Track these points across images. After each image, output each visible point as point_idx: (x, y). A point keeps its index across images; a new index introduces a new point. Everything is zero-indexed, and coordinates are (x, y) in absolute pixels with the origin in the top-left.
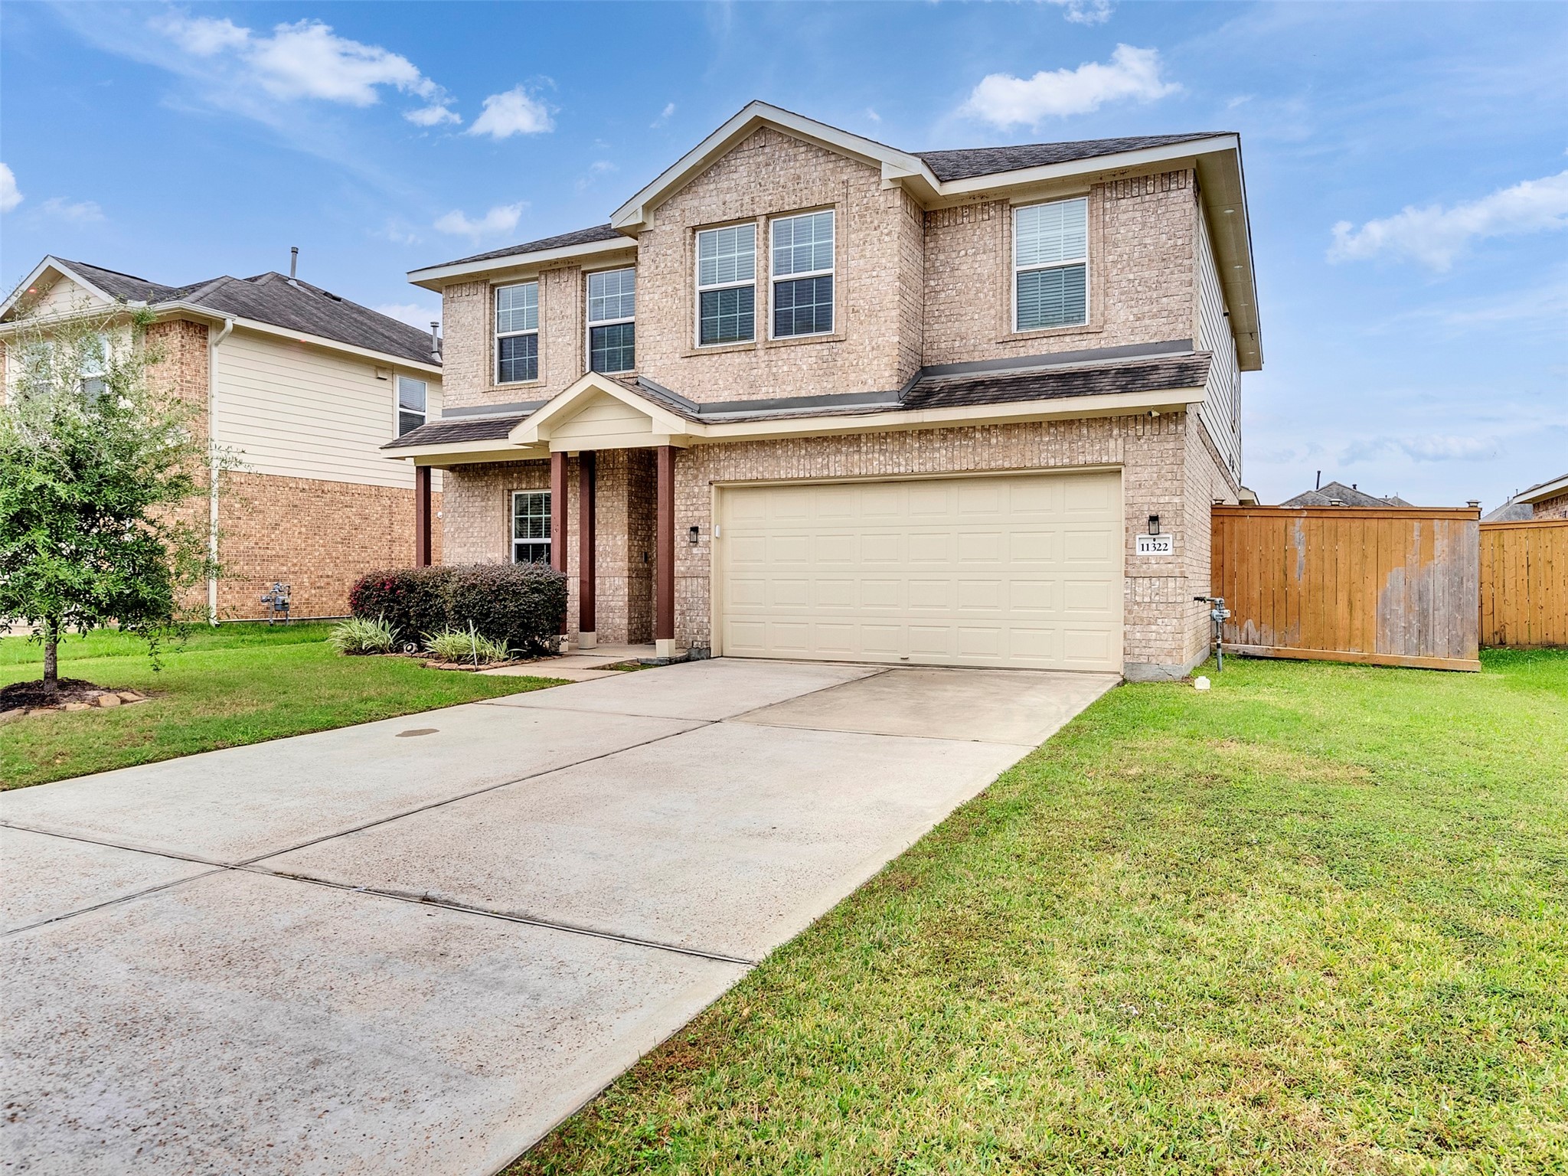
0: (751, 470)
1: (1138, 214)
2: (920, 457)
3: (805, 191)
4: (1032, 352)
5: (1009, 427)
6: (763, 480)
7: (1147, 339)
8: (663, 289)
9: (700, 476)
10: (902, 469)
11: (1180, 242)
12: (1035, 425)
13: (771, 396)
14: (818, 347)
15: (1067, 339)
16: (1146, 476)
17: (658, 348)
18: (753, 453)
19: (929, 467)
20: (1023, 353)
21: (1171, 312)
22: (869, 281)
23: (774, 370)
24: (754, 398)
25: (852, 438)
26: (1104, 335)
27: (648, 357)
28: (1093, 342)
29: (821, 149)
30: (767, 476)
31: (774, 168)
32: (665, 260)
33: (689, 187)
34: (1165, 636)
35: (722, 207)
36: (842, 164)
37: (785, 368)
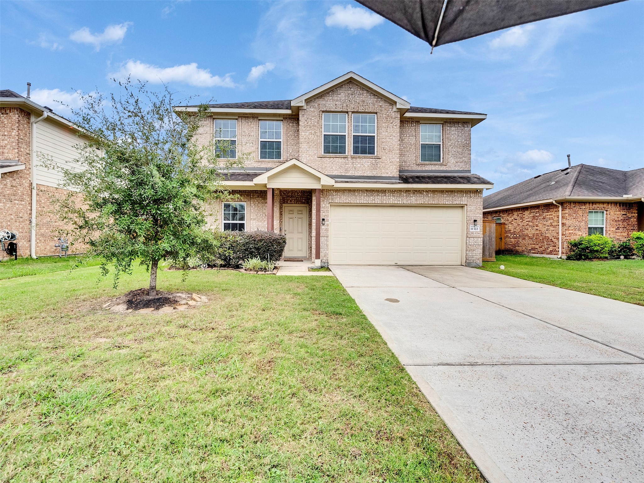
0: (346, 199)
1: (457, 132)
2: (406, 199)
3: (367, 106)
4: (427, 169)
5: (434, 191)
6: (350, 203)
7: (459, 169)
8: (310, 131)
9: (325, 201)
10: (400, 202)
11: (468, 142)
12: (442, 191)
13: (353, 174)
14: (371, 159)
15: (437, 166)
16: (472, 208)
17: (308, 153)
18: (346, 193)
19: (409, 202)
20: (424, 169)
21: (465, 162)
22: (389, 140)
23: (355, 166)
24: (347, 174)
25: (383, 191)
26: (447, 166)
27: (303, 156)
28: (444, 168)
29: (372, 93)
30: (352, 202)
31: (355, 96)
32: (311, 121)
33: (321, 96)
34: (477, 254)
35: (335, 106)
36: (379, 100)
37: (359, 165)
